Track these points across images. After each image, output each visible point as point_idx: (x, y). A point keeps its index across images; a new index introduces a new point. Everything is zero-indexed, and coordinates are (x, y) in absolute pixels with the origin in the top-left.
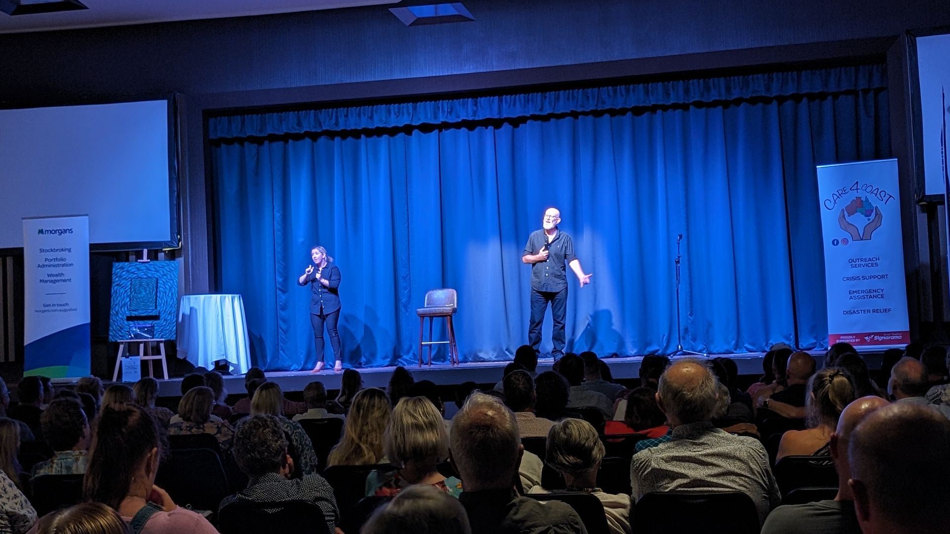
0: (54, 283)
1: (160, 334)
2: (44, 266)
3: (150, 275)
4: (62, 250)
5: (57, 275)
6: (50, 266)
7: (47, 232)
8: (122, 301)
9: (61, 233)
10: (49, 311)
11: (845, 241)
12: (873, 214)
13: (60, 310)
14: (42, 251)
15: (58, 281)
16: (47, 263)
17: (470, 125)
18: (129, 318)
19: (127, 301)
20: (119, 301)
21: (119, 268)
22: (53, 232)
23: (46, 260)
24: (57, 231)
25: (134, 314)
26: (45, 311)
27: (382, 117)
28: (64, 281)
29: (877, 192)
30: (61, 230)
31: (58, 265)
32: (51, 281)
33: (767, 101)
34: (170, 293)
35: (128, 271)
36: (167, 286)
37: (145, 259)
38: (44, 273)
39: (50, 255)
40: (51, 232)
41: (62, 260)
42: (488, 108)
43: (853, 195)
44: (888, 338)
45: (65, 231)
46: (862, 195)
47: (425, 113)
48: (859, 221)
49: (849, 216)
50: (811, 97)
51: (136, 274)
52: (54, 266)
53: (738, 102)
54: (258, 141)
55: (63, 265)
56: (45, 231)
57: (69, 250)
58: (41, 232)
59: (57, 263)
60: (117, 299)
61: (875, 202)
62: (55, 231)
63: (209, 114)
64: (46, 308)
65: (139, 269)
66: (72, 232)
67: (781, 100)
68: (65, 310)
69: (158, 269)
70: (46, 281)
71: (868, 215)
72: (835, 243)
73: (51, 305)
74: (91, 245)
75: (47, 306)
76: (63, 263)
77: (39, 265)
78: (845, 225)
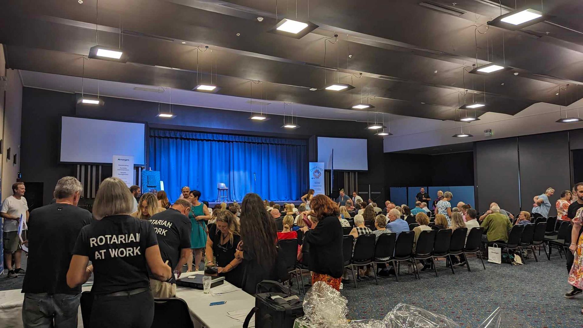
3: (152, 175)
4: (125, 165)
7: (121, 160)
8: (145, 182)
11: (314, 178)
14: (119, 165)
15: (124, 174)
16: (121, 169)
17: (219, 141)
18: (148, 187)
19: (147, 182)
21: (143, 172)
23: (120, 168)
25: (150, 185)
29: (321, 169)
31: (124, 170)
32: (122, 174)
33: (284, 145)
34: (158, 180)
35: (146, 173)
36: (157, 178)
37: (150, 170)
39: (122, 167)
41: (125, 168)
42: (226, 138)
43: (316, 169)
45: (126, 160)
47: (210, 137)
48: (317, 174)
49: (315, 173)
50: (292, 145)
53: (278, 144)
54: (160, 137)
55: (126, 170)
57: (128, 166)
58: (119, 159)
59: (124, 169)
61: (320, 171)
62: (124, 160)
63: (151, 128)
65: (149, 173)
66: (129, 160)
67: (286, 145)
69: (154, 173)
70: (120, 174)
71: (319, 173)
72: (312, 178)
74: (134, 164)
77: (118, 170)
78: (314, 175)
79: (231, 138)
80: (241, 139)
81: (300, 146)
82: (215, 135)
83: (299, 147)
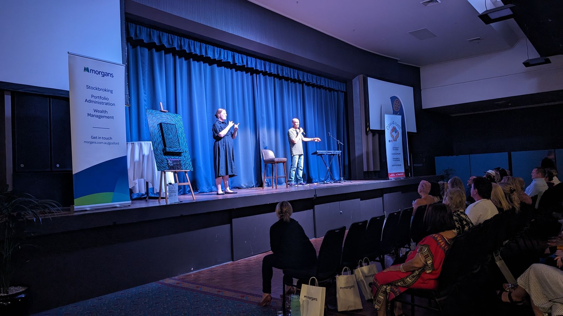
0: (99, 118)
1: (185, 166)
2: (90, 101)
3: (169, 122)
4: (105, 90)
5: (102, 112)
6: (95, 102)
7: (92, 71)
8: (157, 140)
9: (104, 75)
10: (95, 143)
11: (392, 141)
12: (397, 133)
13: (105, 143)
14: (88, 87)
15: (102, 117)
16: (93, 99)
19: (160, 140)
20: (156, 140)
21: (150, 114)
22: (97, 72)
23: (92, 96)
24: (100, 73)
25: (171, 150)
26: (93, 143)
27: (212, 53)
28: (108, 117)
29: (398, 125)
30: (104, 73)
31: (102, 103)
32: (97, 116)
34: (182, 138)
35: (156, 117)
36: (180, 132)
37: (162, 109)
38: (91, 108)
39: (97, 93)
40: (95, 72)
41: (105, 98)
44: (400, 174)
45: (107, 74)
46: (395, 126)
48: (394, 134)
51: (160, 120)
52: (98, 103)
55: (107, 104)
56: (91, 70)
57: (111, 92)
58: (86, 69)
59: (101, 101)
60: (154, 138)
62: (99, 73)
64: (94, 140)
65: (162, 116)
66: (113, 77)
68: (109, 144)
69: (172, 118)
70: (93, 116)
71: (396, 133)
72: (390, 141)
73: (98, 138)
75: (94, 138)
76: (106, 101)
77: (86, 100)
78: (392, 136)
79: (259, 65)
80: (272, 68)
81: (337, 91)
82: (237, 55)
83: (336, 93)
